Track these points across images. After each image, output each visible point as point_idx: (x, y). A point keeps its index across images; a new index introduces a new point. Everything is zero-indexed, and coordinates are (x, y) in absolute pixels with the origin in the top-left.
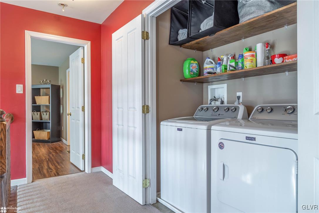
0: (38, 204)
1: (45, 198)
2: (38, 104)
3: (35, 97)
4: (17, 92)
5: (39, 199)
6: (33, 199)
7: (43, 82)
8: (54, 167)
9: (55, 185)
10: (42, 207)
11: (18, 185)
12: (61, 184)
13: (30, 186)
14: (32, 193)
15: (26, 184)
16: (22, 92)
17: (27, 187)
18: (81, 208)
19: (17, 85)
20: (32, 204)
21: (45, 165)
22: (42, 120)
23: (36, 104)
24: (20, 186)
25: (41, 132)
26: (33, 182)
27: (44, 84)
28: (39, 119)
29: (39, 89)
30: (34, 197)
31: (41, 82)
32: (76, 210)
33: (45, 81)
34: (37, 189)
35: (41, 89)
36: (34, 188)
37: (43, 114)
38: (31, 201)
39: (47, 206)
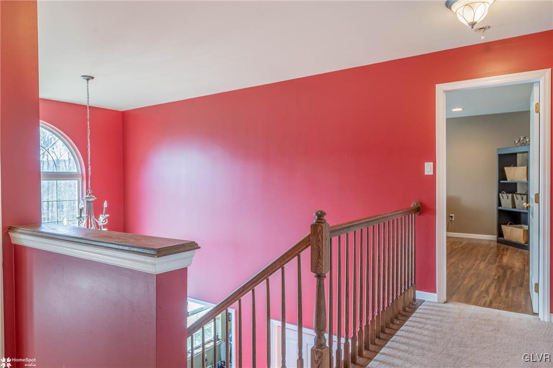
0: (426, 332)
1: (440, 328)
2: (509, 180)
3: (505, 168)
4: (426, 173)
5: (432, 328)
6: (426, 324)
7: (519, 141)
8: (496, 291)
9: (469, 317)
10: (426, 338)
11: (426, 300)
12: (478, 320)
13: (438, 306)
14: (431, 317)
15: (436, 303)
16: (431, 173)
17: (433, 306)
18: (472, 364)
19: (426, 163)
20: (419, 330)
21: (484, 285)
22: (515, 208)
23: (506, 180)
24: (428, 302)
25: (514, 228)
26: (445, 303)
27: (521, 146)
28: (511, 207)
29: (516, 154)
30: (429, 322)
31: (517, 142)
32: (463, 364)
33: (523, 140)
34: (441, 314)
35: (518, 155)
36: (439, 311)
37: (517, 198)
38: (421, 326)
39: (434, 340)
